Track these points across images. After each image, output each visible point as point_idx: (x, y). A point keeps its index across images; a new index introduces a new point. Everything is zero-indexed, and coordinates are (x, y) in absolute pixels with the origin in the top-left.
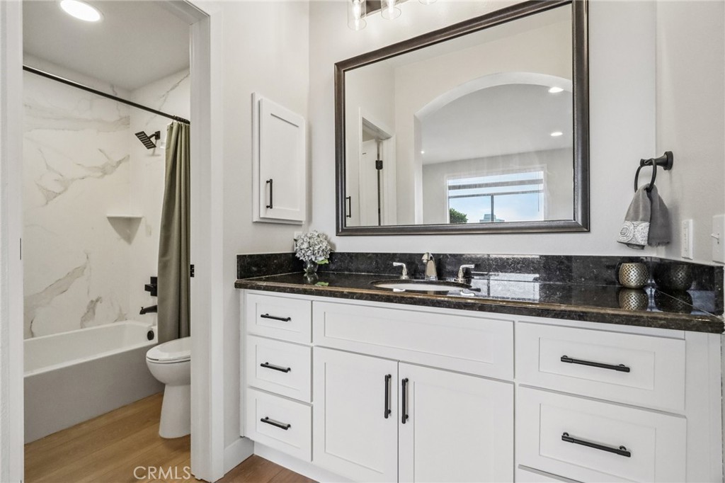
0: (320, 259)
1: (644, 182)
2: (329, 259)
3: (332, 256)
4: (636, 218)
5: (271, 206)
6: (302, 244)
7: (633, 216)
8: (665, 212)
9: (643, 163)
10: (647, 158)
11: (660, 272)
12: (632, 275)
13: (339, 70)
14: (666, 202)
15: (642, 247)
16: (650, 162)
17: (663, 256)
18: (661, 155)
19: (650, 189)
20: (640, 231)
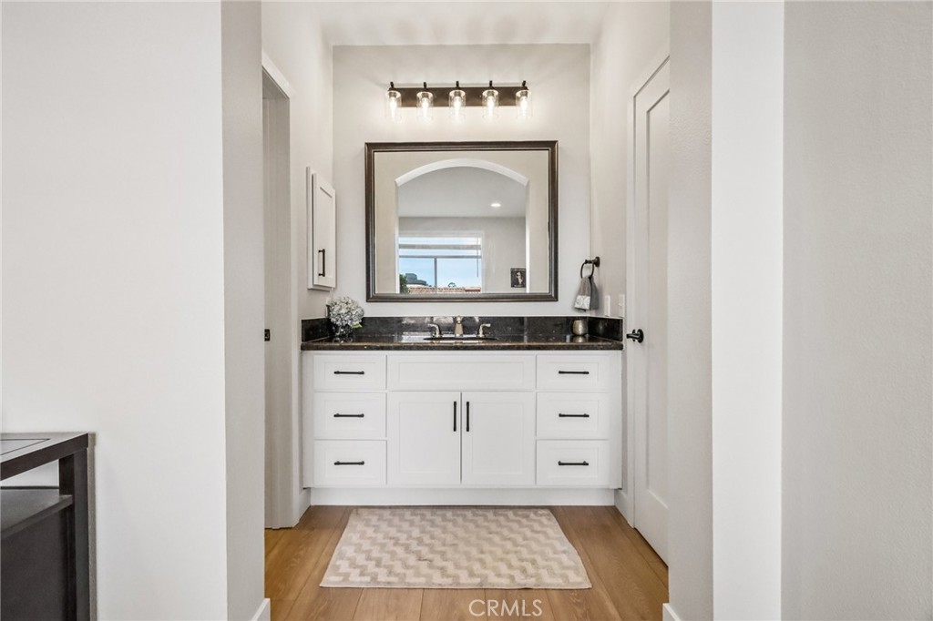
0: (355, 323)
1: (587, 273)
2: (361, 323)
3: (364, 321)
4: (583, 294)
5: (324, 275)
6: (340, 309)
7: (582, 292)
8: (596, 290)
9: (586, 262)
10: (588, 259)
11: (592, 324)
12: (580, 328)
13: (369, 150)
14: (597, 285)
15: (585, 310)
16: (590, 262)
17: (594, 315)
18: (594, 258)
19: (590, 278)
20: (585, 302)
